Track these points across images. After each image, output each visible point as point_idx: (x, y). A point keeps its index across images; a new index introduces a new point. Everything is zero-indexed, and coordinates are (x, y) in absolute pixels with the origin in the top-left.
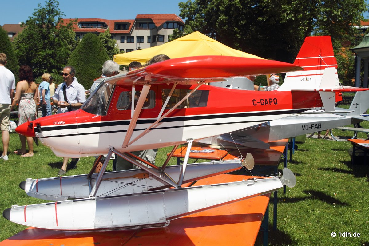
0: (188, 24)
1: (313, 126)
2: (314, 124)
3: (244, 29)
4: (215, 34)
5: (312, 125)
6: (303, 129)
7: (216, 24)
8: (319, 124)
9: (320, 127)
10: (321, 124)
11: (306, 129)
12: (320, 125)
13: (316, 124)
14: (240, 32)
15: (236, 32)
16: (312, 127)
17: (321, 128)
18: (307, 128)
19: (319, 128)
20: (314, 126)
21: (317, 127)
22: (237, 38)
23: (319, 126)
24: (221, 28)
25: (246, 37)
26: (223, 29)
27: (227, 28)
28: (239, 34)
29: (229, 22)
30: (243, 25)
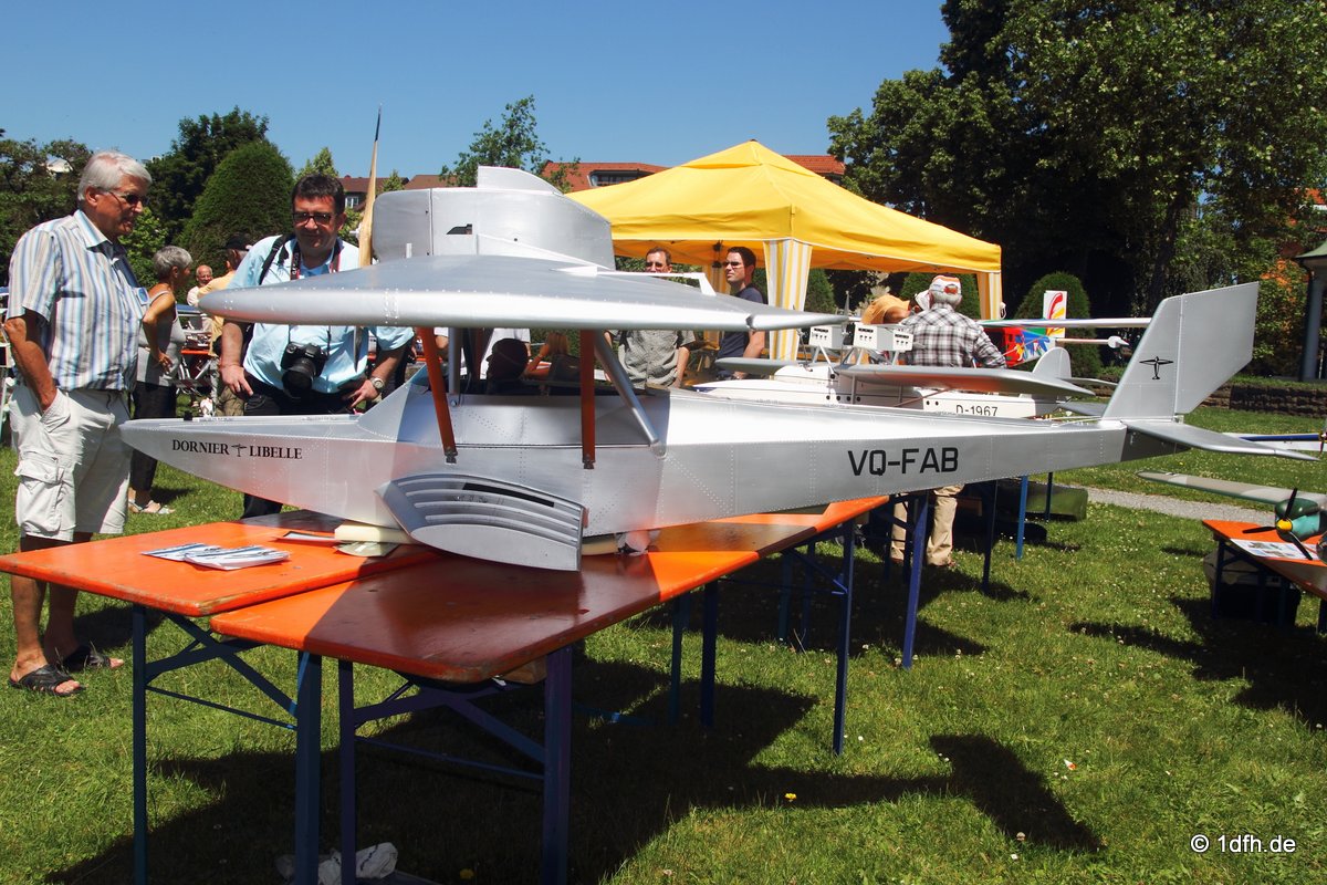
0: (851, 176)
1: (913, 461)
2: (917, 451)
3: (999, 191)
4: (923, 203)
5: (905, 451)
6: (857, 472)
7: (922, 176)
8: (945, 450)
9: (950, 465)
10: (955, 450)
11: (872, 472)
12: (950, 454)
13: (931, 451)
14: (986, 199)
15: (975, 200)
16: (905, 461)
17: (954, 469)
18: (878, 464)
19: (944, 470)
20: (919, 458)
21: (935, 465)
22: (978, 214)
23: (945, 459)
24: (934, 185)
25: (1003, 213)
26: (940, 188)
27: (953, 188)
28: (983, 204)
29: (956, 171)
30: (994, 181)
